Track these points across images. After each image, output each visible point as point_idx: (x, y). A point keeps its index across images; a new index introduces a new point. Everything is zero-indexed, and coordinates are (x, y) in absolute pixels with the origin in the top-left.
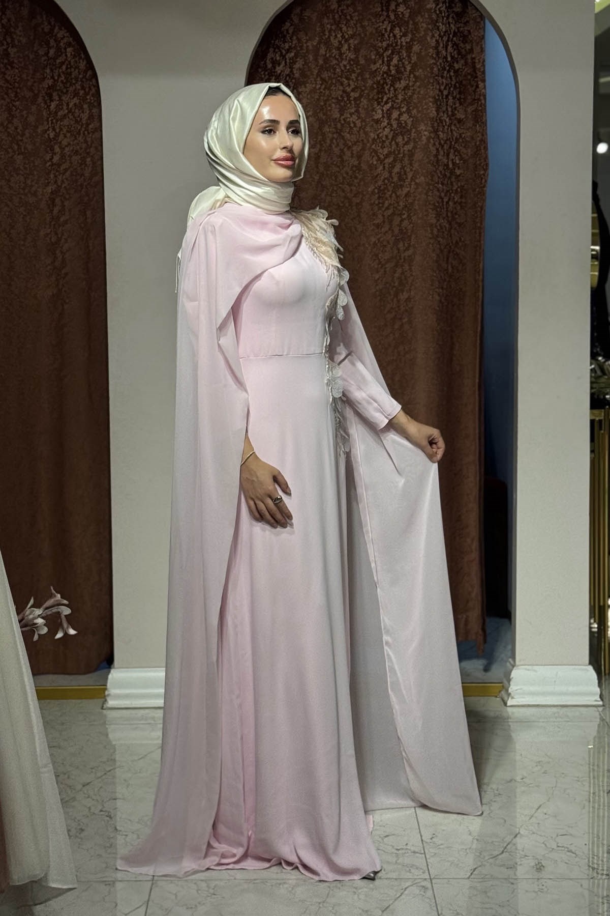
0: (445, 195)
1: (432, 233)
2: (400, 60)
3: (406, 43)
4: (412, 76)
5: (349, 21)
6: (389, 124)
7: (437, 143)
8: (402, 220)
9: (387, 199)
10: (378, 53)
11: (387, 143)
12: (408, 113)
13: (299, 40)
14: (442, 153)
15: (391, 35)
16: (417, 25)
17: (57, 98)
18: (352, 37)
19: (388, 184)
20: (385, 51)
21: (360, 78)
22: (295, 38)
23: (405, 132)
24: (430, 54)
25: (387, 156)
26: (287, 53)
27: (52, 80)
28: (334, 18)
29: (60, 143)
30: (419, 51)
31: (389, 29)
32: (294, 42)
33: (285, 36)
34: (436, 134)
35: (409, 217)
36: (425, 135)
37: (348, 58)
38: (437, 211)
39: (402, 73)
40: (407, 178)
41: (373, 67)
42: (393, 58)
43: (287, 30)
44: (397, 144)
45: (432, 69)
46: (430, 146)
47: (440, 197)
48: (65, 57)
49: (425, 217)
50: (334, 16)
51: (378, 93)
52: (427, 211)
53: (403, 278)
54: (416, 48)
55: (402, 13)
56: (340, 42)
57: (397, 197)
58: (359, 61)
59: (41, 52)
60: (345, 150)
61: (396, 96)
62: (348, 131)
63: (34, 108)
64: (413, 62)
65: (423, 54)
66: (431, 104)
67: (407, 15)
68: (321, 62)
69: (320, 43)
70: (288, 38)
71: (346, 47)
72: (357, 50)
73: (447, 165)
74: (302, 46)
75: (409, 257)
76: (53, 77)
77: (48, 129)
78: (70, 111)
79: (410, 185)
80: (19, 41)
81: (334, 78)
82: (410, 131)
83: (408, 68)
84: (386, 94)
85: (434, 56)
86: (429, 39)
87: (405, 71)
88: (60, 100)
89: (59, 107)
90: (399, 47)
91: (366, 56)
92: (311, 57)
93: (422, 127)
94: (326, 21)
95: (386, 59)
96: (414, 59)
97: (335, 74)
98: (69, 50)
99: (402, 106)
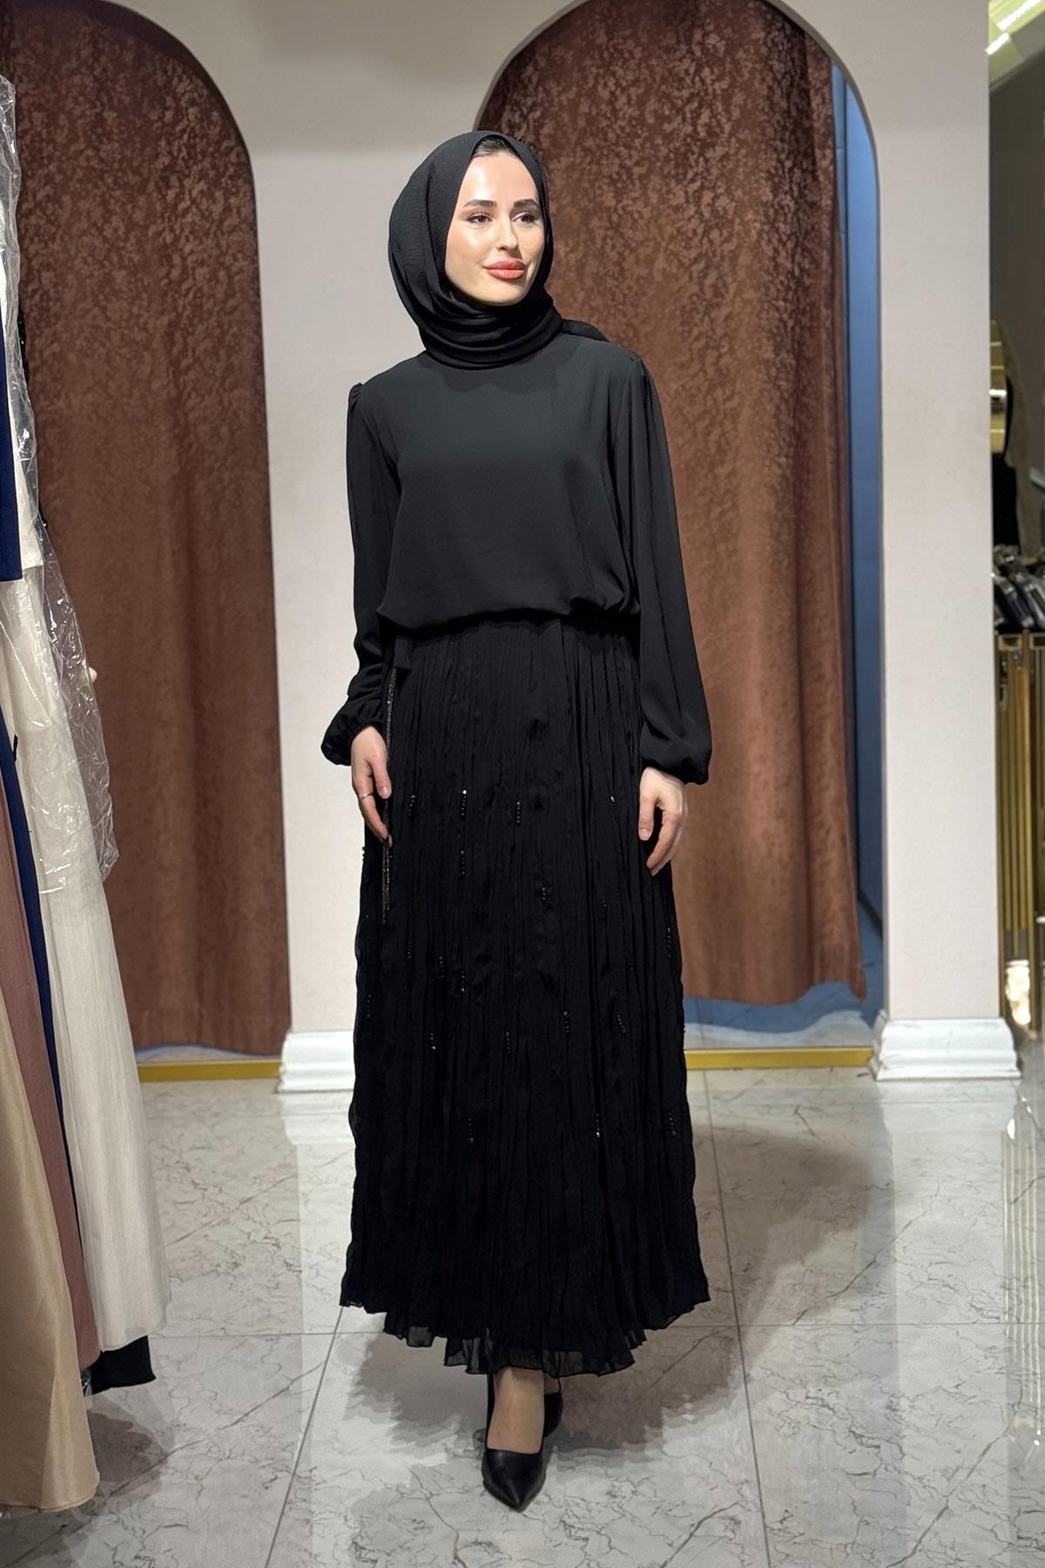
0: (790, 317)
1: (768, 374)
2: (713, 116)
3: (723, 90)
4: (733, 140)
5: (628, 60)
6: (699, 212)
7: (774, 241)
8: (720, 356)
9: (696, 325)
10: (674, 106)
11: (695, 241)
12: (728, 195)
13: (547, 92)
14: (783, 253)
15: (697, 79)
16: (739, 63)
17: (177, 184)
18: (635, 83)
19: (698, 302)
20: (686, 104)
21: (648, 145)
22: (541, 89)
23: (723, 224)
24: (760, 107)
25: (696, 260)
26: (529, 112)
27: (169, 157)
28: (602, 58)
29: (181, 250)
30: (742, 103)
31: (692, 70)
32: (540, 96)
33: (526, 87)
34: (773, 226)
35: (732, 351)
36: (754, 228)
37: (627, 116)
38: (775, 341)
39: (718, 136)
40: (727, 293)
41: (668, 128)
42: (701, 114)
43: (530, 79)
44: (711, 242)
45: (763, 129)
46: (763, 244)
47: (781, 320)
48: (186, 122)
49: (757, 351)
50: (601, 55)
51: (677, 166)
52: (759, 340)
53: (723, 441)
54: (739, 98)
55: (714, 46)
56: (613, 94)
57: (712, 321)
58: (645, 119)
59: (153, 117)
60: (627, 253)
61: (707, 170)
62: (629, 225)
63: (142, 200)
64: (734, 118)
65: (749, 107)
66: (763, 181)
67: (722, 49)
68: (582, 123)
69: (579, 95)
70: (531, 89)
71: (624, 99)
72: (641, 103)
73: (792, 272)
74: (553, 101)
75: (732, 410)
76: (170, 153)
77: (164, 231)
78: (193, 201)
79: (733, 302)
80: (120, 101)
81: (604, 147)
82: (732, 222)
83: (727, 128)
84: (691, 167)
85: (767, 110)
86: (756, 83)
87: (722, 132)
88: (182, 186)
89: (179, 197)
90: (711, 97)
91: (655, 111)
92: (566, 117)
93: (750, 216)
94: (588, 62)
95: (688, 115)
96: (736, 114)
97: (606, 140)
98: (191, 111)
99: (719, 184)
